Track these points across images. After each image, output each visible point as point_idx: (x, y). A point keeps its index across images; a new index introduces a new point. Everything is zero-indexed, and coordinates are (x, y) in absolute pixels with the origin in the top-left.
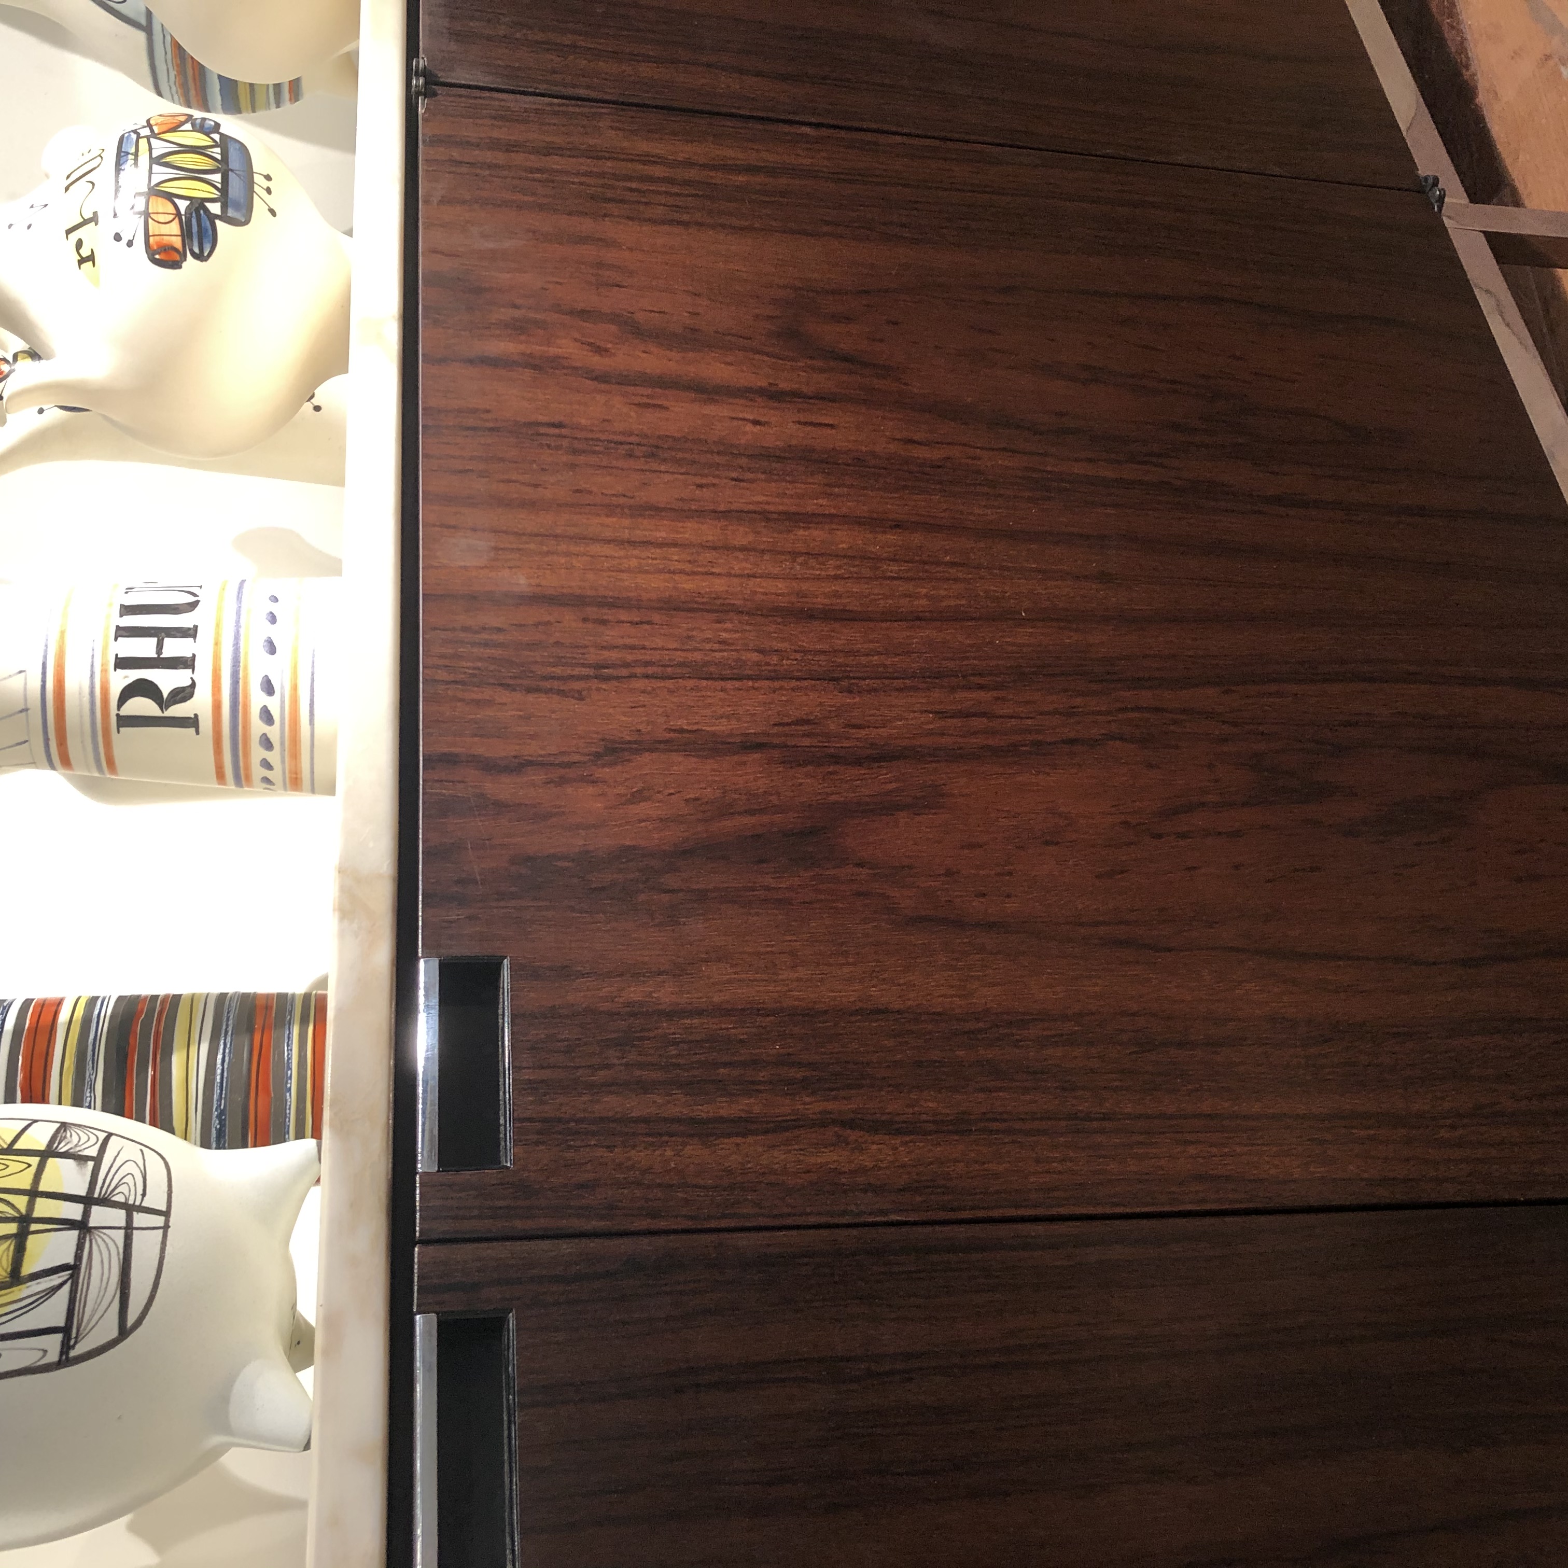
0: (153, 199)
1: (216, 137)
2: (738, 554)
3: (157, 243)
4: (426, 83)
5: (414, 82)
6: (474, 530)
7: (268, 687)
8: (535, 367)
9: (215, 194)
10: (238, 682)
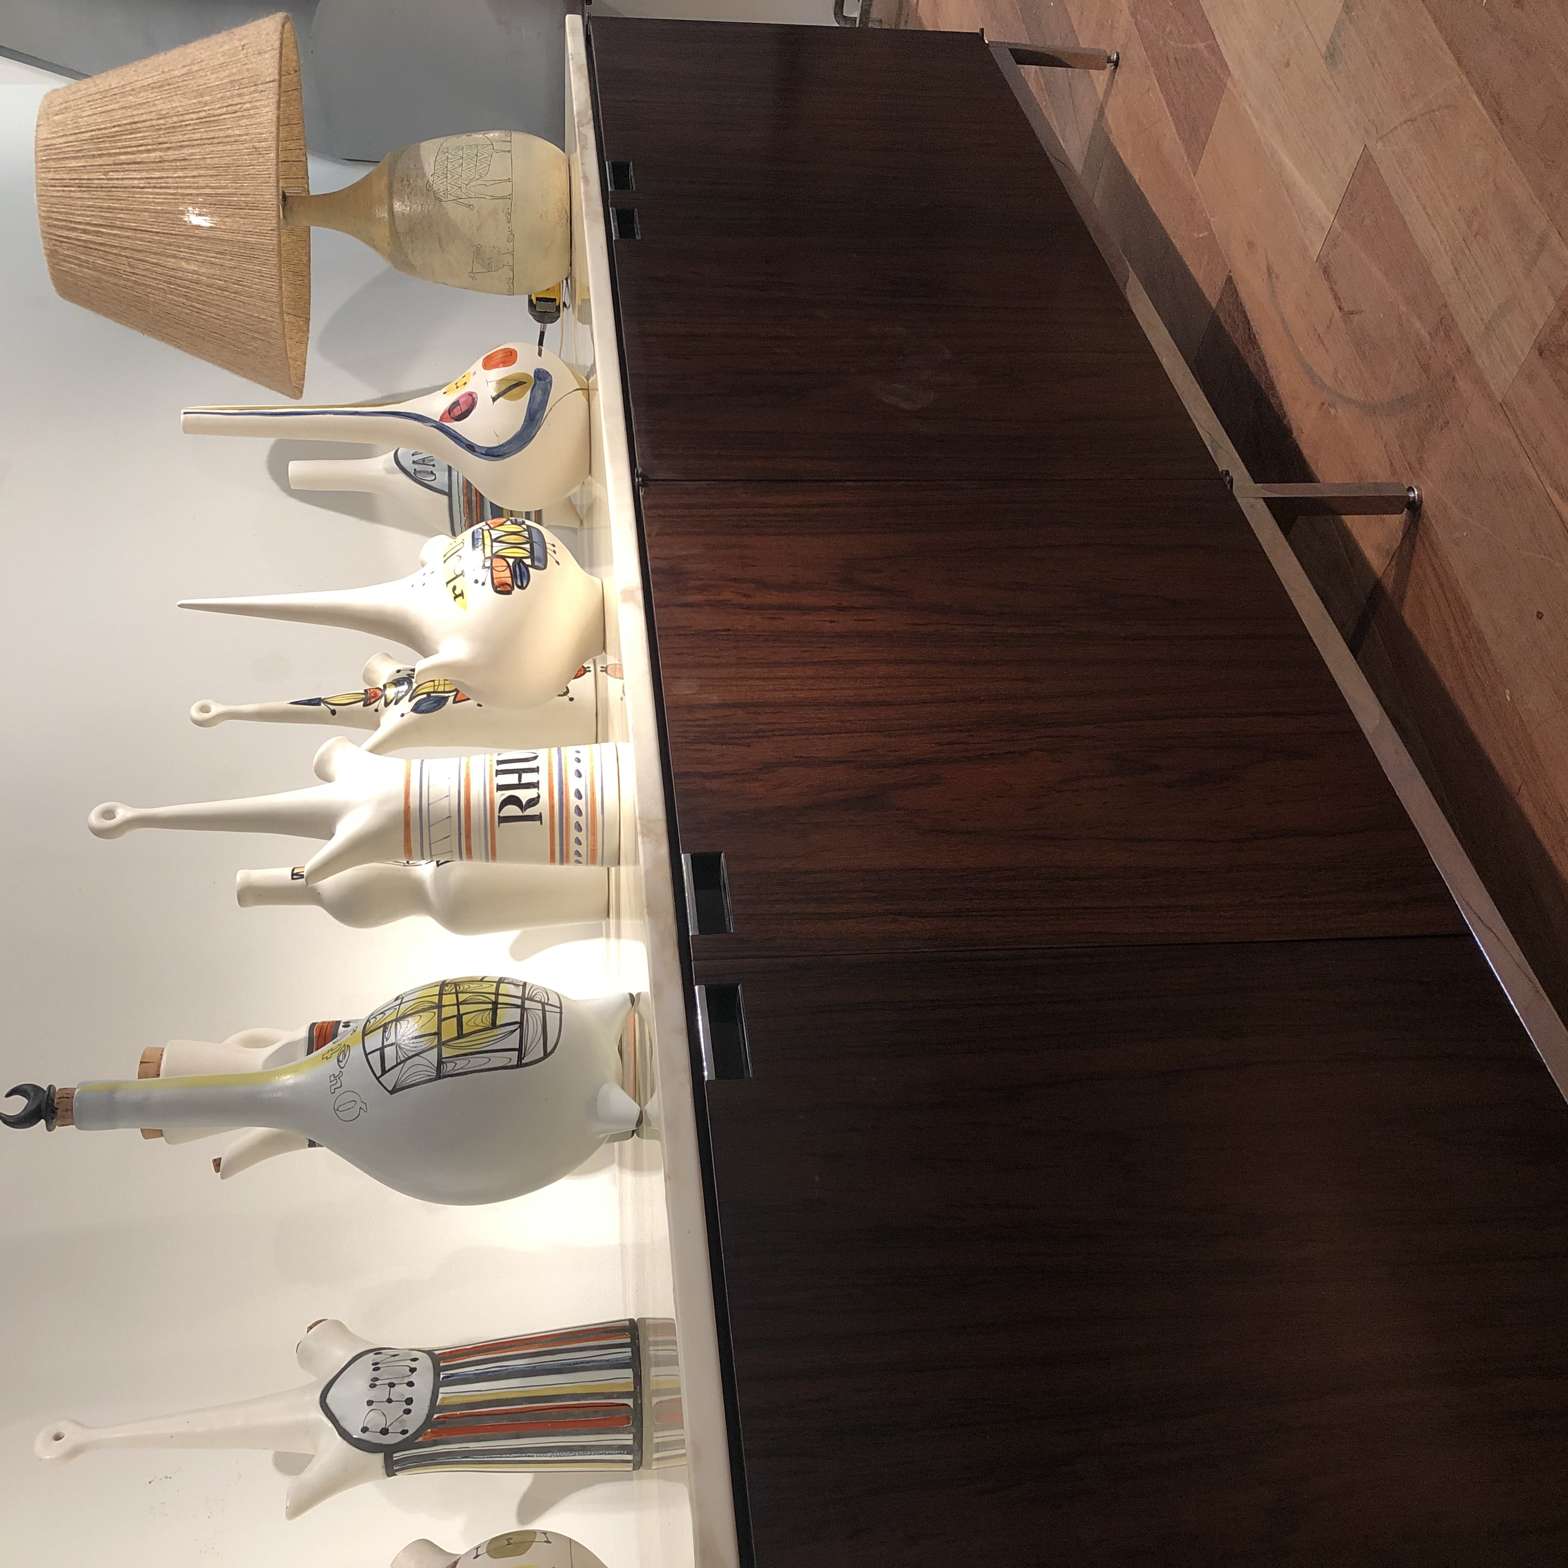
0: (494, 560)
1: (525, 526)
2: (826, 680)
3: (498, 582)
4: (643, 480)
5: (637, 480)
6: (689, 678)
7: (579, 795)
8: (711, 605)
9: (528, 554)
10: (562, 793)
